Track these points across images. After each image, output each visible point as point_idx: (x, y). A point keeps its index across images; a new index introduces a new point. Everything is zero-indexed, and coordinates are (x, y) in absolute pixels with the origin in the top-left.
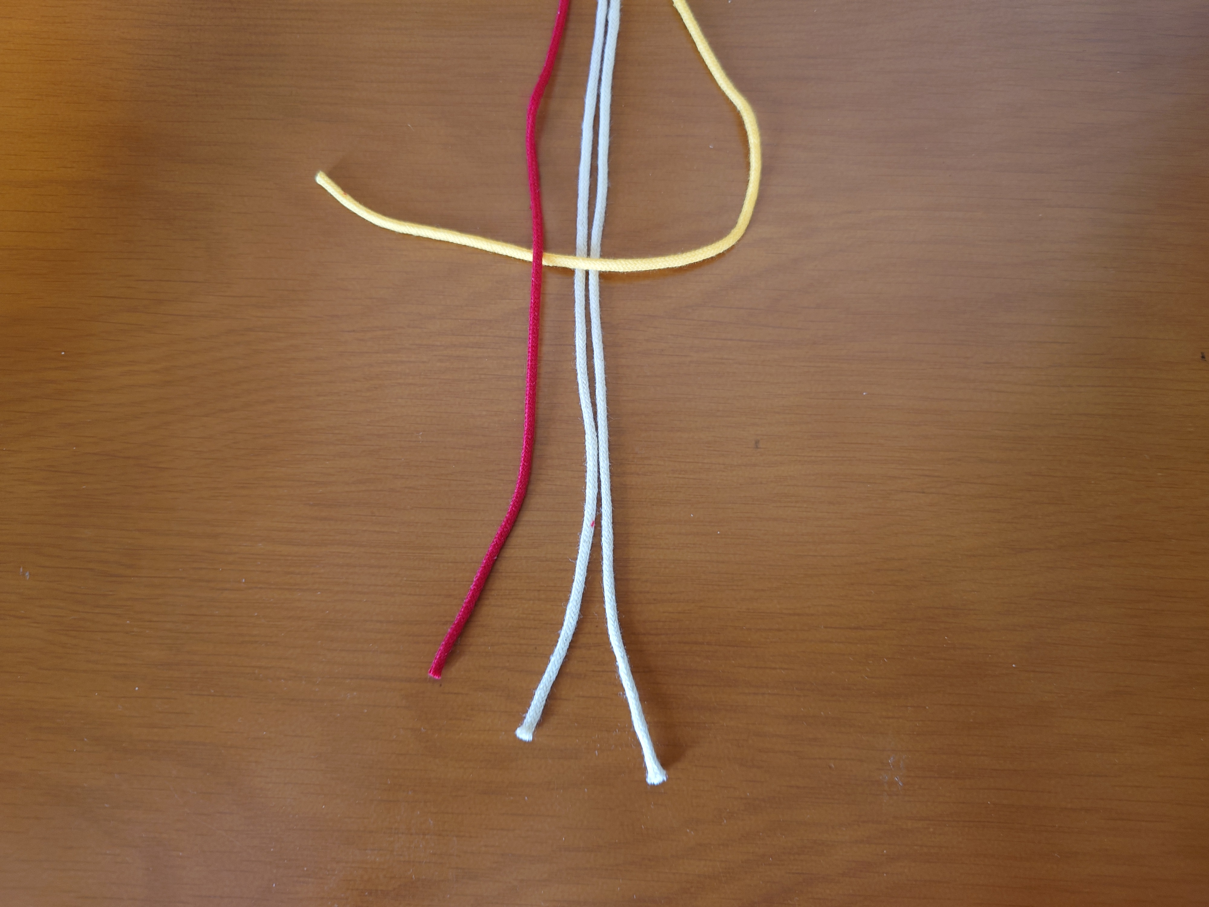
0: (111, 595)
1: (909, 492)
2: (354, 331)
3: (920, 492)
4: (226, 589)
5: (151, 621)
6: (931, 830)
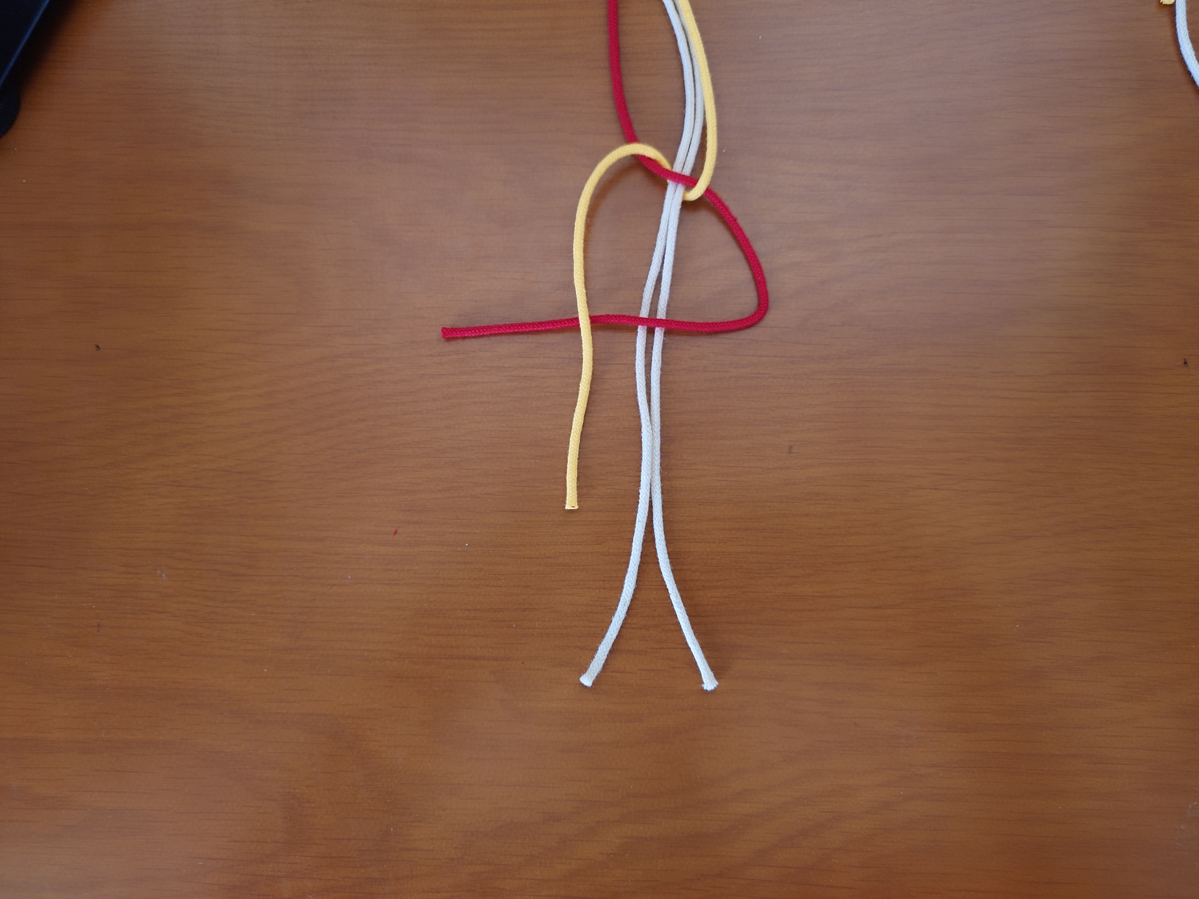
0: (237, 592)
4: (334, 585)
5: (272, 613)
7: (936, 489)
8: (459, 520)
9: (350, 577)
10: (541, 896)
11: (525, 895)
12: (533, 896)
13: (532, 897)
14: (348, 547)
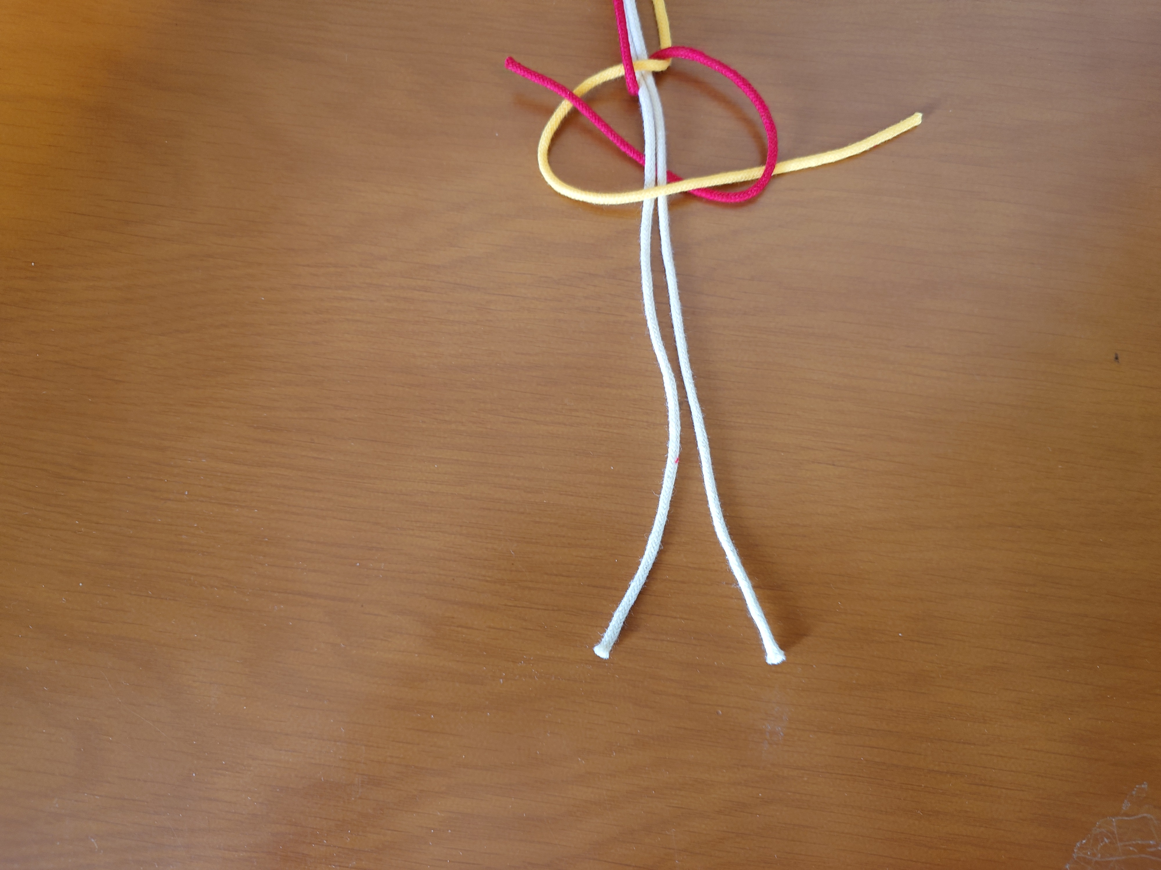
0: (62, 495)
1: (821, 463)
2: (308, 266)
3: (830, 464)
4: (170, 500)
5: (97, 523)
6: (806, 779)
7: (834, 465)
8: (313, 444)
9: (186, 493)
10: (348, 867)
11: (331, 865)
12: (340, 866)
13: (338, 868)
14: (190, 461)
